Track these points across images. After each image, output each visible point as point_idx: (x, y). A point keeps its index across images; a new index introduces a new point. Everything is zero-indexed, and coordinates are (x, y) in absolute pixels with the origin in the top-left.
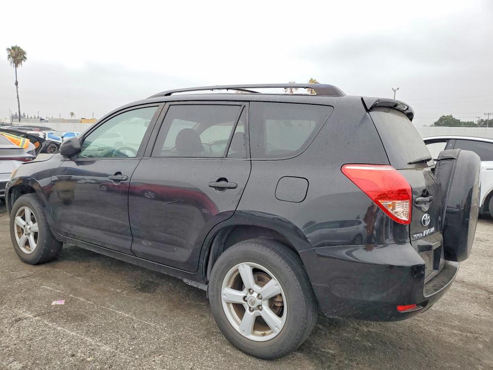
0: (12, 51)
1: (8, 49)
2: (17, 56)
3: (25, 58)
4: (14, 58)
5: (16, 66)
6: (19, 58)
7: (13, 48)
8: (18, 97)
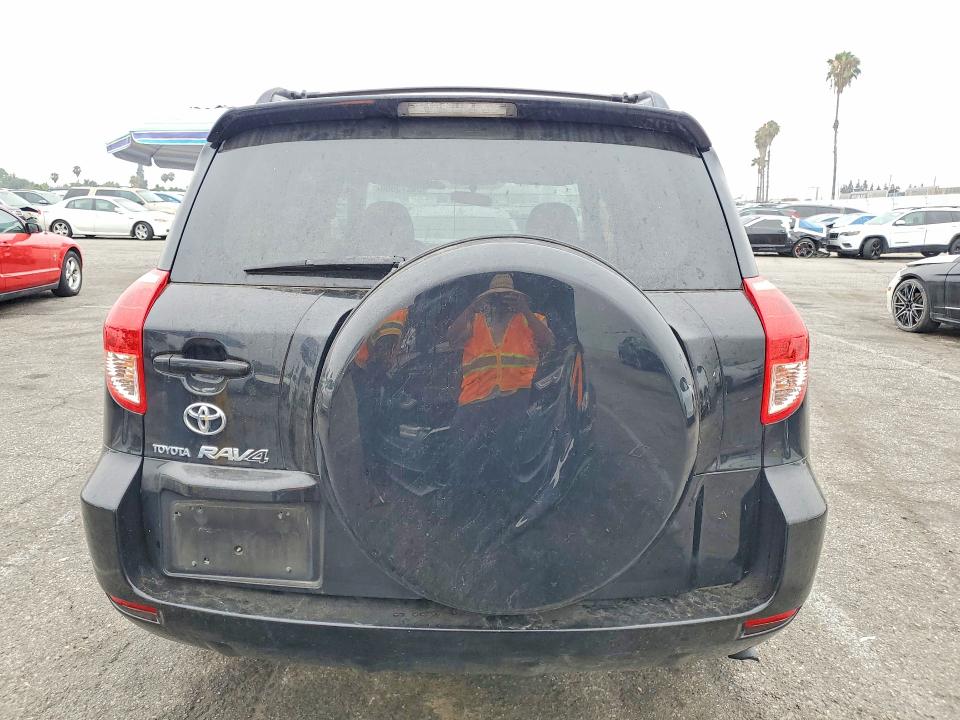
0: (836, 63)
1: (830, 61)
2: (844, 70)
3: (858, 71)
4: (836, 75)
5: (840, 91)
6: (846, 75)
7: (838, 58)
8: (835, 152)
